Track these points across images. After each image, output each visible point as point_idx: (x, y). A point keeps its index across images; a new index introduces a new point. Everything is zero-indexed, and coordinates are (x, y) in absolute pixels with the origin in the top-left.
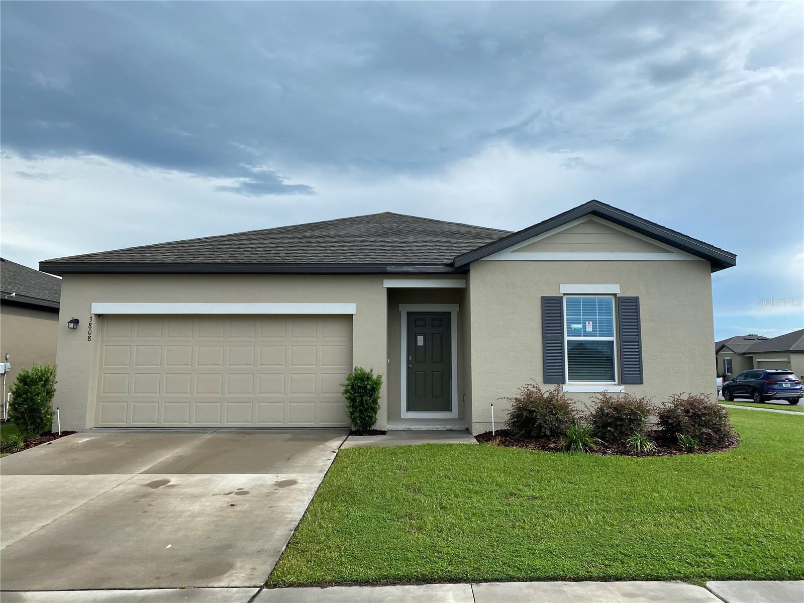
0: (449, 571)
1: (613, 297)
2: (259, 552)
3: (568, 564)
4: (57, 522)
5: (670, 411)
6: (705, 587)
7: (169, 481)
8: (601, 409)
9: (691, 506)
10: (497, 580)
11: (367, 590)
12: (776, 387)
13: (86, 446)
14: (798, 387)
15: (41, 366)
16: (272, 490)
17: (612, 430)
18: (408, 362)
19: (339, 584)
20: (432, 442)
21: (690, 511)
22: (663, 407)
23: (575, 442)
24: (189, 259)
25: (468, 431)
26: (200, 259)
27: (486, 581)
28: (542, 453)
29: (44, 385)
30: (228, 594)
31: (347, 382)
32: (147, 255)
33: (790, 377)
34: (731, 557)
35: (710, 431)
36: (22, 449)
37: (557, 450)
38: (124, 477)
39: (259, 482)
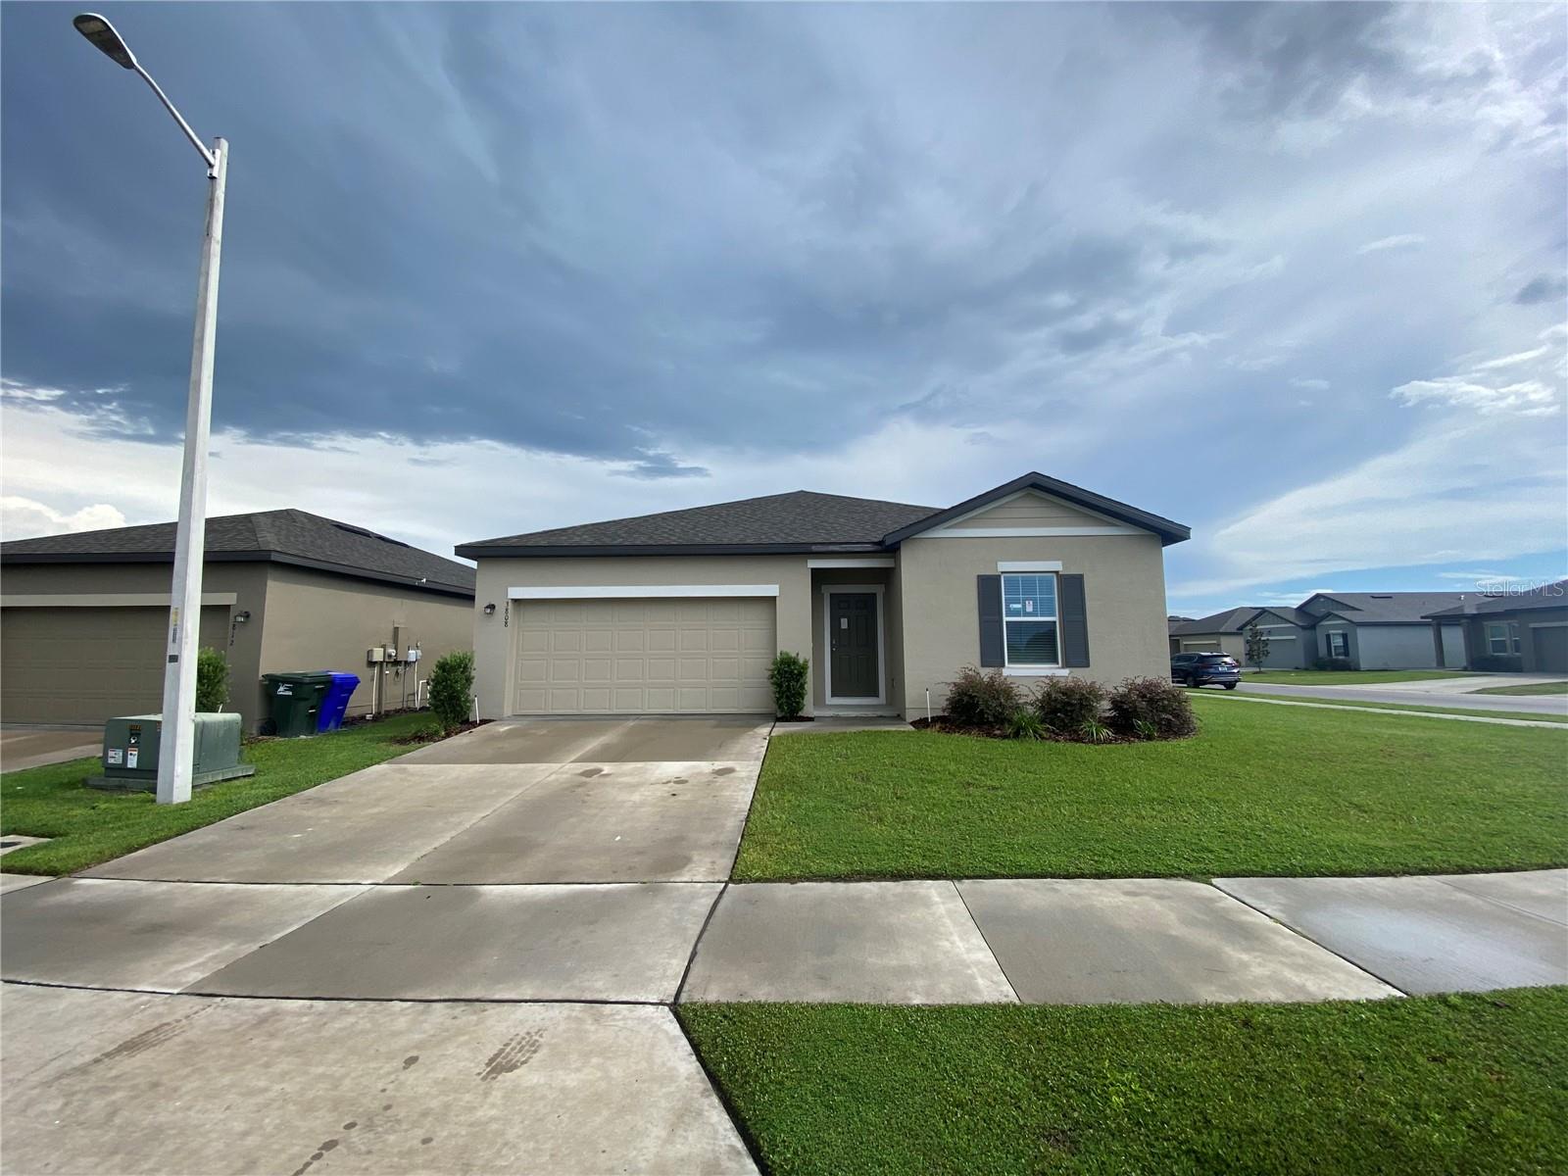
0: (925, 867)
1: (1054, 575)
2: (715, 845)
3: (1053, 860)
4: (497, 813)
5: (1122, 696)
6: (1212, 885)
7: (601, 771)
8: (1049, 695)
9: (1169, 797)
10: (980, 877)
11: (841, 886)
12: (1212, 670)
13: (509, 734)
14: (1235, 671)
15: (459, 652)
16: (710, 778)
17: (1063, 716)
18: (832, 646)
19: (808, 880)
20: (866, 728)
21: (1173, 802)
22: (1116, 691)
23: (1024, 729)
24: (608, 541)
25: (899, 718)
26: (619, 541)
27: (968, 878)
28: (989, 739)
29: (462, 672)
30: (692, 890)
31: (773, 667)
32: (564, 538)
33: (1227, 660)
34: (1231, 852)
35: (1171, 717)
36: (444, 738)
37: (1005, 737)
38: (555, 766)
39: (696, 771)
